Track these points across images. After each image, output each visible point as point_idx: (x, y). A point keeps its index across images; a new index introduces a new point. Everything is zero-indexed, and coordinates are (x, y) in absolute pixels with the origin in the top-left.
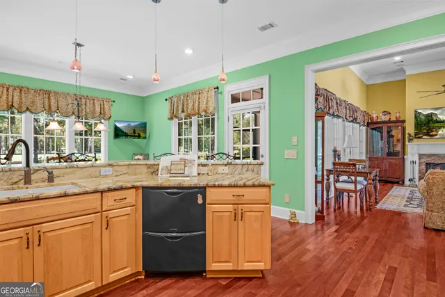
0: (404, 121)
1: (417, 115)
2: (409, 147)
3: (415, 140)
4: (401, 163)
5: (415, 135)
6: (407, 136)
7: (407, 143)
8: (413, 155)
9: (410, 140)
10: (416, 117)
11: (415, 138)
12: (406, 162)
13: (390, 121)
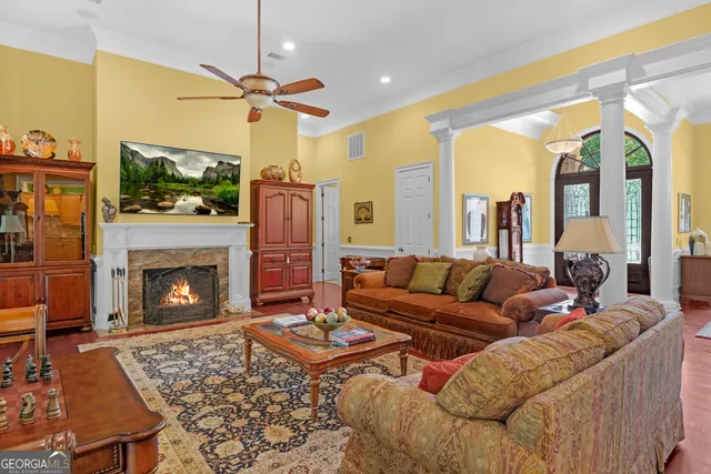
0: (90, 166)
1: (127, 157)
2: (106, 234)
3: (120, 216)
4: (87, 278)
5: (122, 205)
6: (100, 205)
7: (100, 222)
8: (115, 253)
9: (109, 218)
10: (123, 161)
11: (122, 212)
12: (99, 273)
13: (51, 162)
